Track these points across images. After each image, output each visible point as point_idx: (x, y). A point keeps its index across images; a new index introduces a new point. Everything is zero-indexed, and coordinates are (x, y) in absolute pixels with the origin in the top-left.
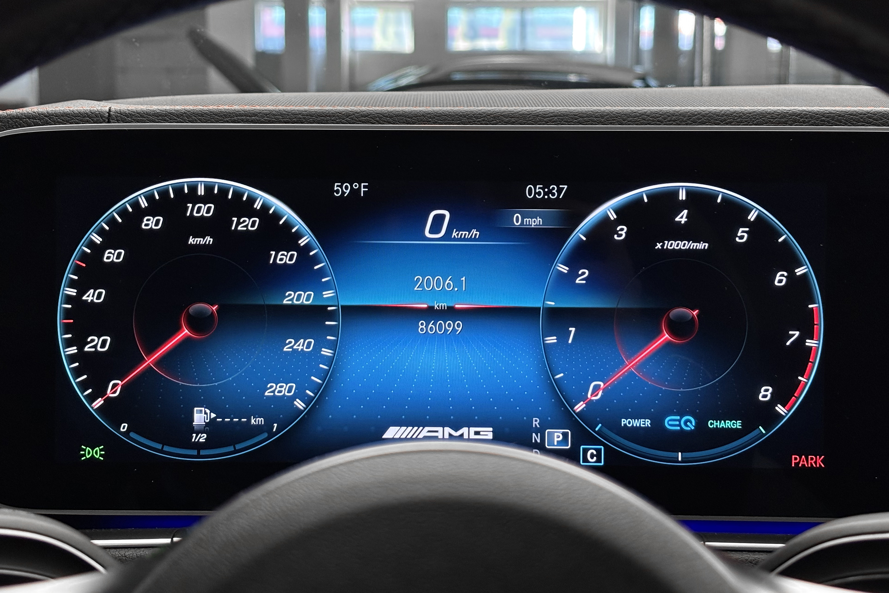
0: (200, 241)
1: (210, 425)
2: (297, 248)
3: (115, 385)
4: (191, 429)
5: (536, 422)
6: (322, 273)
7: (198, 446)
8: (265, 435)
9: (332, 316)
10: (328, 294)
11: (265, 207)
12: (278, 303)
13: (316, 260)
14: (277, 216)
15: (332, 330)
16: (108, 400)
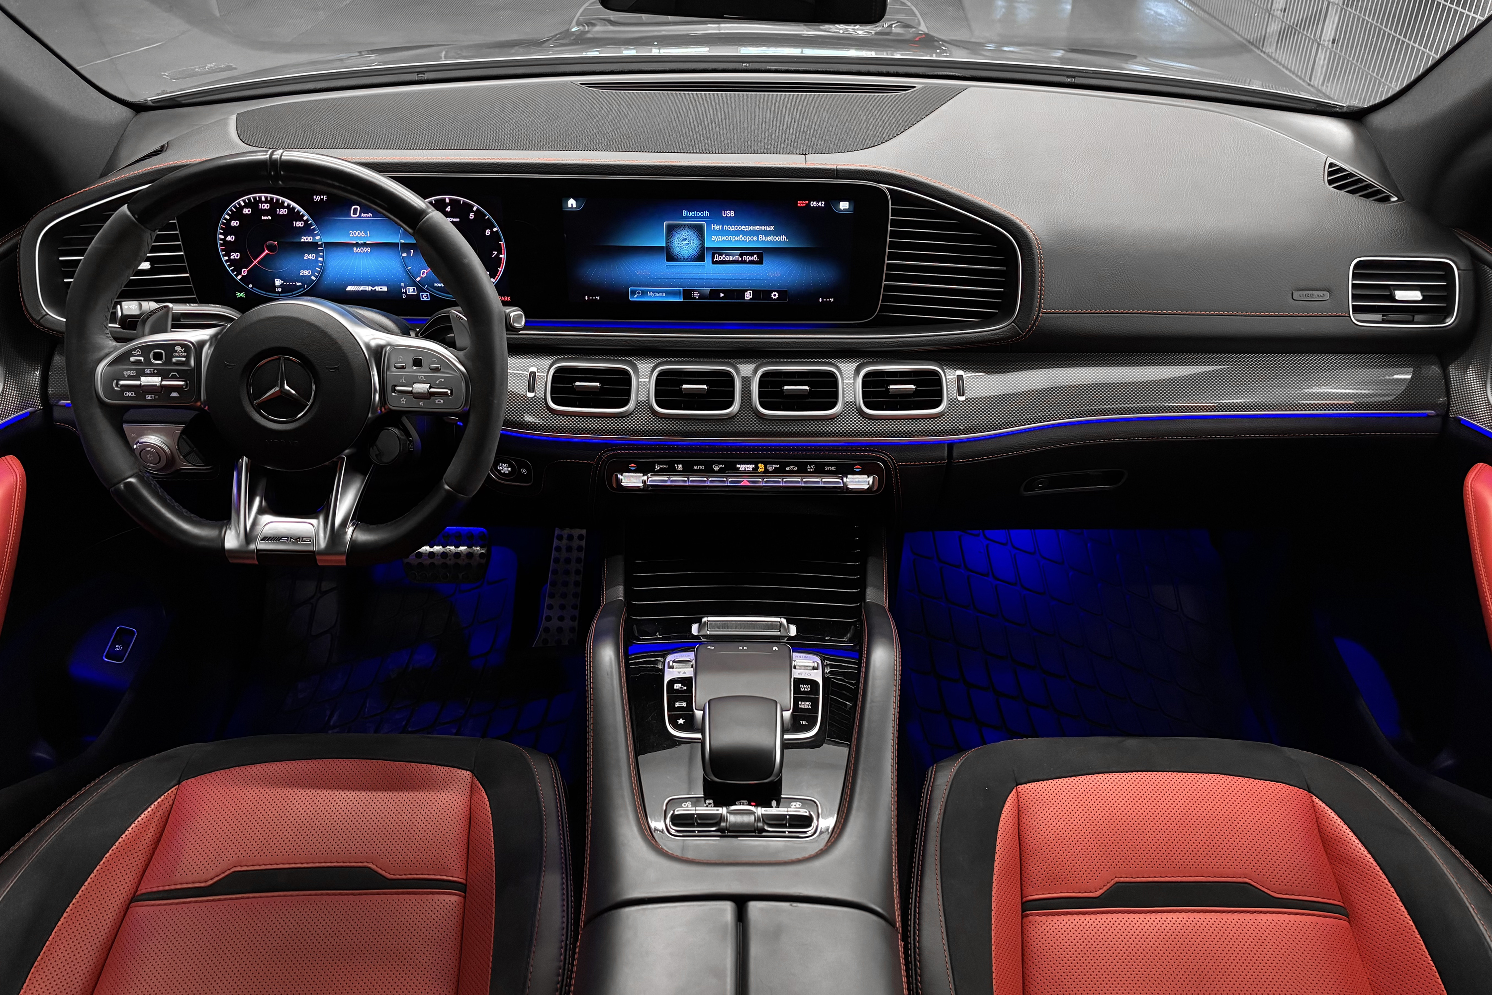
0: (266, 218)
1: (282, 286)
2: (303, 220)
3: (244, 271)
4: (275, 287)
5: (403, 285)
6: (314, 230)
7: (278, 292)
8: (302, 289)
9: (321, 246)
10: (318, 238)
11: (289, 205)
12: (299, 241)
13: (311, 225)
14: (294, 208)
15: (322, 251)
16: (243, 276)
